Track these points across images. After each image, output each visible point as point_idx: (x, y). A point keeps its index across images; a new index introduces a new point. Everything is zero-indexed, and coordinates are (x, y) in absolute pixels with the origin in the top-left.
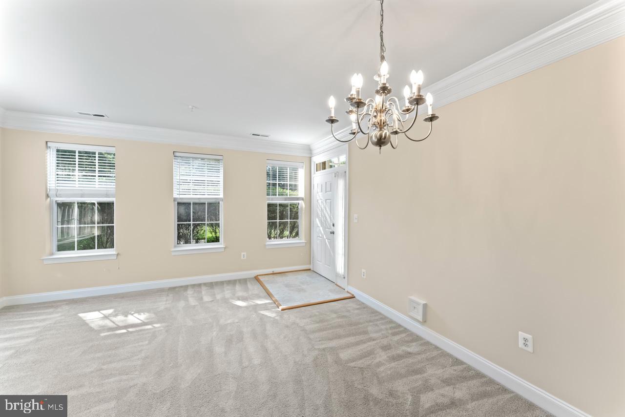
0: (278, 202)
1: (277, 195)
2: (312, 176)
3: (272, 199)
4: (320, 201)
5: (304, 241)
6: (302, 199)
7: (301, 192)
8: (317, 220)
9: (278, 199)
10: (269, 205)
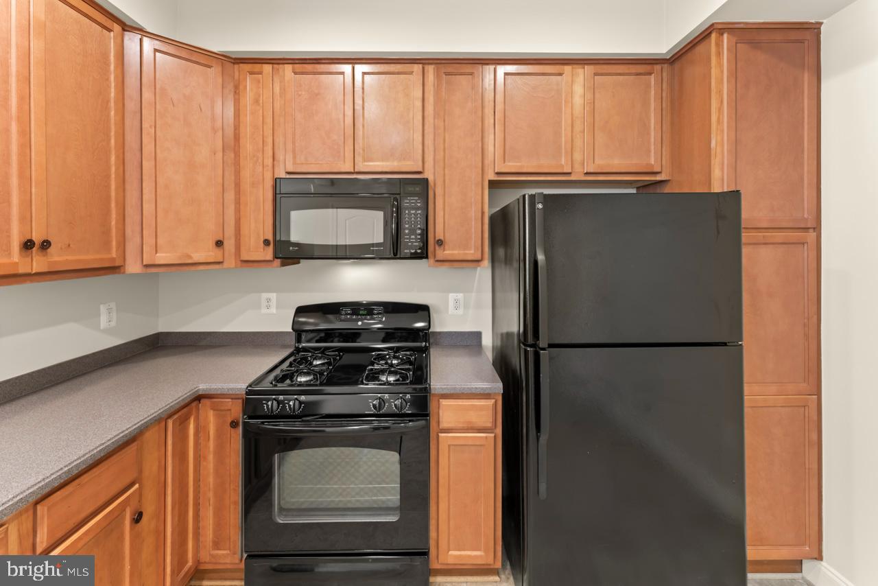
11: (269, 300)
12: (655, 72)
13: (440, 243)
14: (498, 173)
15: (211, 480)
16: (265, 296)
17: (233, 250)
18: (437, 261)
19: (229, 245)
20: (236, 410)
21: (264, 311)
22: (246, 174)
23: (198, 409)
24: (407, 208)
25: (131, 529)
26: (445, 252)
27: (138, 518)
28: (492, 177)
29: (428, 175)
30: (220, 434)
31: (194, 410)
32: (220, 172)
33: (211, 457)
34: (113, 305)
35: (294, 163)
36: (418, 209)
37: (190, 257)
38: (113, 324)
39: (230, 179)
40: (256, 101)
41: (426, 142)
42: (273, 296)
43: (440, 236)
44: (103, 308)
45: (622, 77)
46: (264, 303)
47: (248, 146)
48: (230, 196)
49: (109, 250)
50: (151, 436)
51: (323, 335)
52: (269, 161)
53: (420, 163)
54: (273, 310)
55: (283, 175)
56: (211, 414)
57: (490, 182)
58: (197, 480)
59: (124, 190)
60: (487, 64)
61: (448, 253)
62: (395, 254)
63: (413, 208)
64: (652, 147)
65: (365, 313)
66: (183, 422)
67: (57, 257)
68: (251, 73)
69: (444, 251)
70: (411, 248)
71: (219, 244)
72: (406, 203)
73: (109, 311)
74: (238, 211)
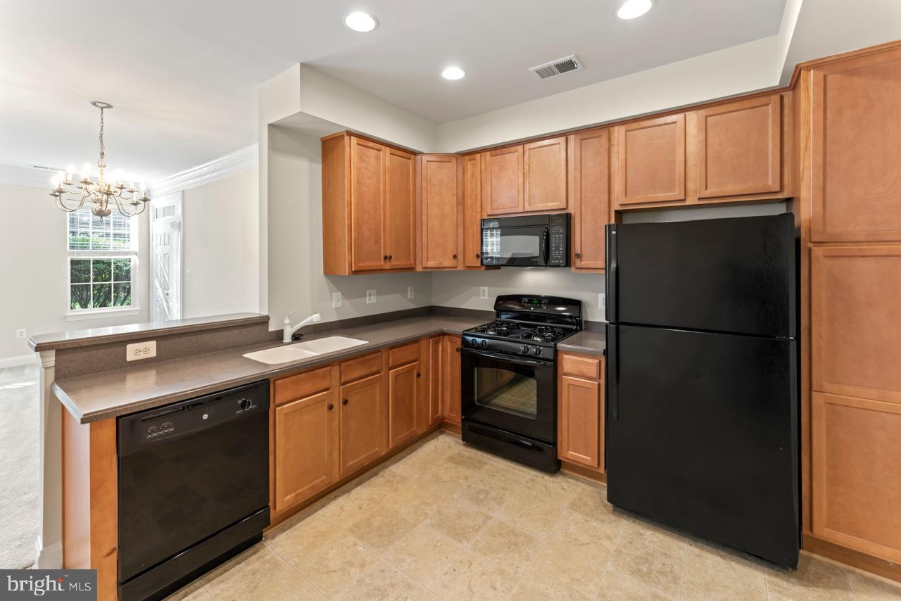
0: (92, 258)
1: (91, 248)
2: (151, 223)
3: (79, 254)
4: (159, 256)
5: (138, 309)
6: (136, 254)
7: (134, 245)
8: (156, 280)
9: (91, 254)
10: (73, 262)
11: (484, 291)
12: (773, 102)
13: (578, 256)
14: (622, 205)
15: (449, 377)
16: (482, 288)
17: (462, 260)
18: (577, 268)
19: (460, 257)
20: (458, 343)
21: (481, 297)
22: (468, 217)
23: (443, 340)
24: (553, 234)
25: (417, 379)
26: (582, 263)
27: (419, 375)
28: (618, 208)
29: (571, 210)
30: (452, 354)
31: (441, 340)
32: (455, 217)
33: (449, 366)
34: (413, 288)
35: (492, 209)
36: (560, 234)
37: (441, 263)
38: (413, 297)
39: (460, 219)
40: (473, 176)
41: (569, 188)
42: (486, 289)
43: (578, 250)
44: (409, 289)
45: (736, 113)
46: (481, 293)
47: (469, 202)
48: (460, 230)
49: (410, 260)
50: (423, 343)
51: (516, 315)
52: (479, 210)
53: (564, 203)
54: (486, 298)
55: (486, 217)
56: (449, 343)
57: (616, 211)
58: (443, 376)
59: (415, 231)
60: (614, 126)
61: (585, 263)
62: (546, 263)
63: (557, 233)
64: (770, 170)
65: (536, 302)
66: (436, 343)
67: (394, 263)
68: (470, 160)
69: (581, 261)
70: (557, 259)
71: (455, 257)
72: (553, 230)
73: (411, 291)
74: (464, 238)
